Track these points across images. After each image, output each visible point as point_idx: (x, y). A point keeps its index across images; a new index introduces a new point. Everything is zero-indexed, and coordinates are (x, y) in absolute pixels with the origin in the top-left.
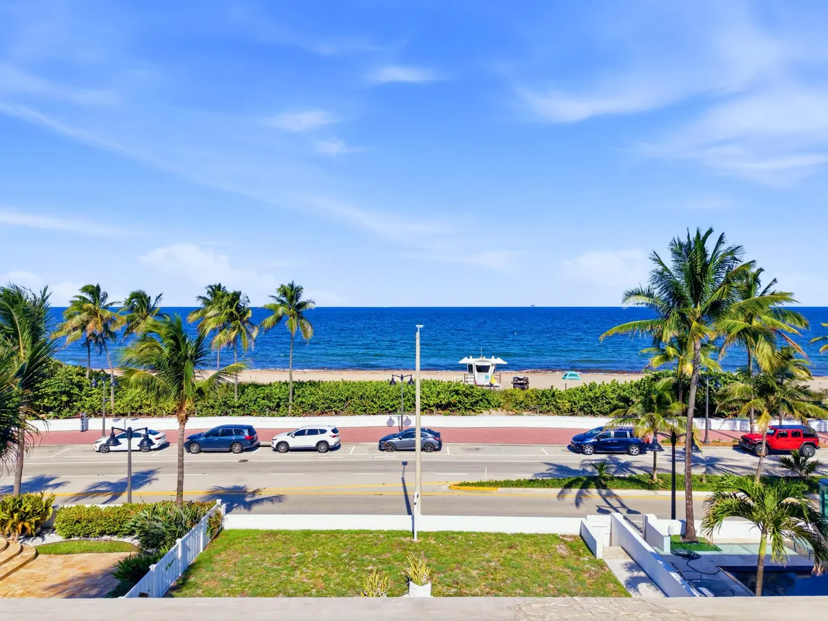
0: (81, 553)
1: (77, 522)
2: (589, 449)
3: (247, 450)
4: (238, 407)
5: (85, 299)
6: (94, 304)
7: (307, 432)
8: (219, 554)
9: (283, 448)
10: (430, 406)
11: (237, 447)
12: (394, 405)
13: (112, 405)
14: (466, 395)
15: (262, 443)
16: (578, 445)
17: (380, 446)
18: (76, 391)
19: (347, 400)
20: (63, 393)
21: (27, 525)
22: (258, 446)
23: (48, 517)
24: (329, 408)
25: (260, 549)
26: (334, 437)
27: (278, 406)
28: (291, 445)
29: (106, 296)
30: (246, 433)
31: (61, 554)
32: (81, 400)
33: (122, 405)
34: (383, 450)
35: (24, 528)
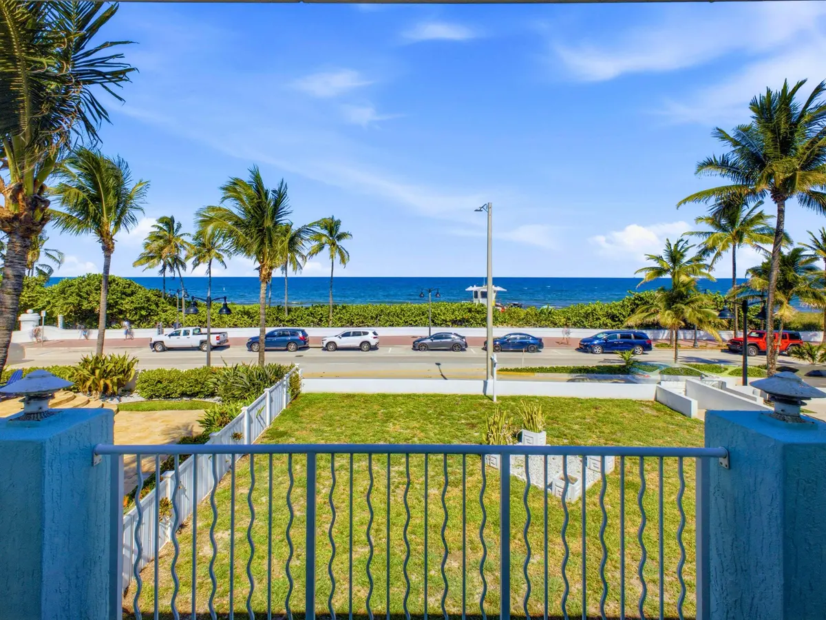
0: (163, 410)
1: (159, 382)
2: (598, 349)
3: (300, 349)
4: (287, 321)
5: (161, 228)
6: (169, 233)
7: (352, 333)
8: (303, 411)
9: (331, 347)
10: (446, 322)
11: (292, 346)
12: (416, 321)
13: (183, 320)
14: (478, 312)
15: (310, 345)
16: (586, 347)
17: (414, 346)
18: (154, 307)
19: (377, 317)
20: (143, 308)
21: (108, 382)
22: (308, 348)
23: (131, 379)
24: (363, 322)
25: (343, 407)
26: (374, 338)
27: (321, 320)
28: (339, 345)
29: (179, 226)
30: (301, 335)
31: (143, 410)
32: (158, 314)
33: (192, 319)
34: (417, 350)
35: (106, 387)
